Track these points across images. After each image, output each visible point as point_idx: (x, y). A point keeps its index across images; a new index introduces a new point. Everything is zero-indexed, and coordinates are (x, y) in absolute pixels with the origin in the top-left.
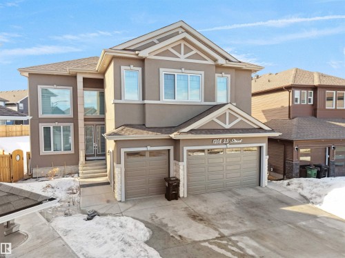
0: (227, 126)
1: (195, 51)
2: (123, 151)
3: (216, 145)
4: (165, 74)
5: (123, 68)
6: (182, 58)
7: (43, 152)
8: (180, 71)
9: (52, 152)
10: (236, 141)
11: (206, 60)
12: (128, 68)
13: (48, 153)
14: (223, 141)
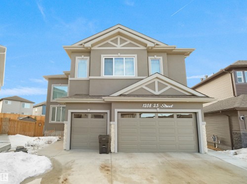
0: (157, 93)
1: (129, 41)
2: (70, 111)
3: (146, 108)
4: (105, 59)
5: (77, 58)
6: (119, 46)
7: (51, 122)
8: (117, 55)
9: (55, 122)
10: (167, 106)
11: (138, 47)
12: (80, 57)
13: (53, 122)
14: (153, 105)
